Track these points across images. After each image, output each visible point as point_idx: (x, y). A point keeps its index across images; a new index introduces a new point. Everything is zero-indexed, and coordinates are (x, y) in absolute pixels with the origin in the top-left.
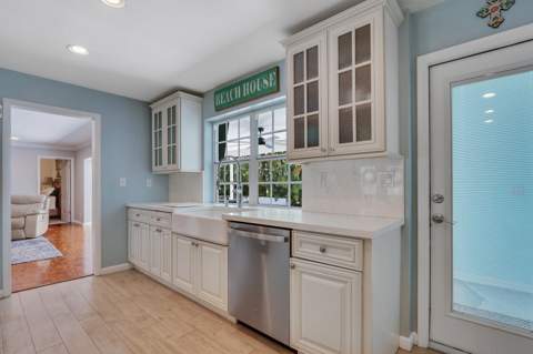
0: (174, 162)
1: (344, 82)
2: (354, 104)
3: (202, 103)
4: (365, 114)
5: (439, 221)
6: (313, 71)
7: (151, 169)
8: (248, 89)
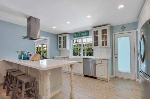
0: (65, 47)
1: (103, 37)
2: (104, 40)
3: (70, 36)
4: (106, 42)
5: (116, 58)
6: (97, 34)
7: (58, 49)
8: (82, 34)
